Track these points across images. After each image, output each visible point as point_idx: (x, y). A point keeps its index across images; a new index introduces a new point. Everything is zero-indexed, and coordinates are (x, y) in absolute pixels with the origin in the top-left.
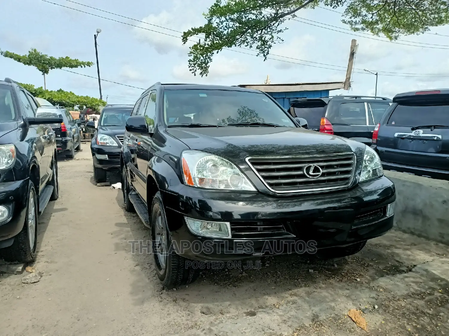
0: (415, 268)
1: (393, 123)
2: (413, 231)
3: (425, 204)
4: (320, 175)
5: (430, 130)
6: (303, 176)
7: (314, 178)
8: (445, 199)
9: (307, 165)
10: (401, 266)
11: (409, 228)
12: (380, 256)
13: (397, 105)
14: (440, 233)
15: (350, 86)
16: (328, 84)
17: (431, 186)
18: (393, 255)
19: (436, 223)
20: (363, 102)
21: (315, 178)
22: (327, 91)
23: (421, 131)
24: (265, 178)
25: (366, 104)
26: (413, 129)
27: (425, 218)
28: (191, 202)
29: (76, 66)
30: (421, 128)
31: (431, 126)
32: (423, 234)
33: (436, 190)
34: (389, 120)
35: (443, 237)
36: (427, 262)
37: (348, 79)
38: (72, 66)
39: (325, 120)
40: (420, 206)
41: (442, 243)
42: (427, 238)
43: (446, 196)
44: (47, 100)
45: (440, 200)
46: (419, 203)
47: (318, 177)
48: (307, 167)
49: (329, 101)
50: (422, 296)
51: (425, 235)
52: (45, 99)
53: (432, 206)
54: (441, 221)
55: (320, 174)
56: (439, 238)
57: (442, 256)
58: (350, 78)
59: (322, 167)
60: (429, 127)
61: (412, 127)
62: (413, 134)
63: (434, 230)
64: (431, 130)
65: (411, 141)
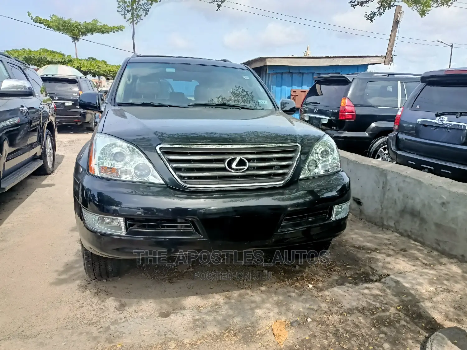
0: (387, 278)
1: (418, 107)
2: (410, 234)
3: (424, 205)
4: (245, 169)
5: (455, 117)
6: (224, 169)
7: (237, 173)
8: (444, 201)
9: (231, 157)
10: (373, 274)
11: (406, 231)
12: (355, 261)
13: (425, 85)
14: (437, 240)
15: (392, 61)
16: (365, 58)
17: (431, 185)
18: (372, 260)
19: (433, 227)
20: (397, 80)
21: (239, 173)
22: (365, 66)
23: (445, 118)
24: (176, 170)
25: (399, 82)
26: (437, 115)
27: (423, 221)
28: (90, 193)
29: (108, 32)
30: (445, 115)
31: (457, 113)
32: (419, 239)
33: (436, 190)
34: (413, 104)
35: (439, 245)
36: (406, 272)
37: (390, 52)
38: (103, 32)
39: (346, 100)
40: (418, 207)
41: (437, 250)
42: (423, 244)
43: (445, 198)
44: (77, 69)
45: (439, 201)
46: (417, 203)
47: (241, 171)
48: (230, 159)
49: (354, 78)
50: (373, 312)
51: (422, 240)
52: (74, 67)
53: (430, 207)
54: (438, 225)
55: (246, 167)
56: (435, 245)
57: (428, 267)
58: (392, 51)
59: (249, 160)
60: (455, 113)
61: (436, 113)
62: (437, 120)
63: (431, 236)
64: (457, 118)
65: (434, 129)
